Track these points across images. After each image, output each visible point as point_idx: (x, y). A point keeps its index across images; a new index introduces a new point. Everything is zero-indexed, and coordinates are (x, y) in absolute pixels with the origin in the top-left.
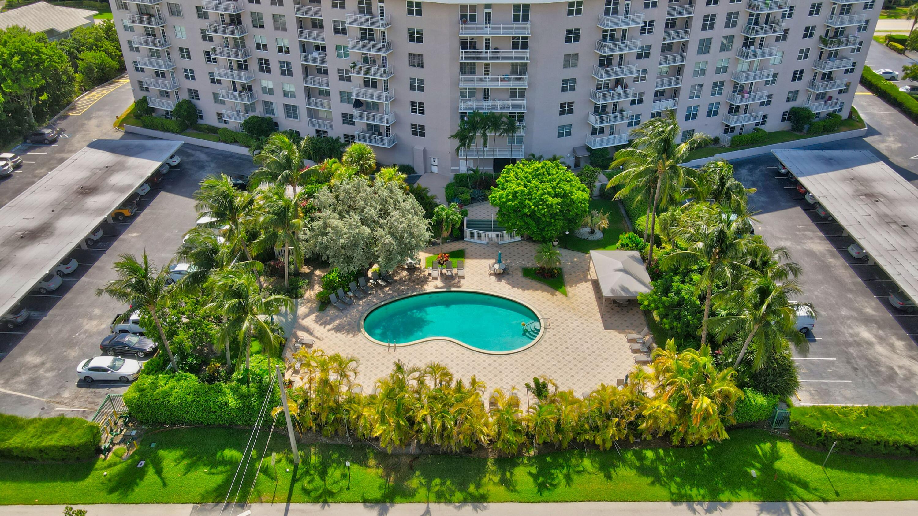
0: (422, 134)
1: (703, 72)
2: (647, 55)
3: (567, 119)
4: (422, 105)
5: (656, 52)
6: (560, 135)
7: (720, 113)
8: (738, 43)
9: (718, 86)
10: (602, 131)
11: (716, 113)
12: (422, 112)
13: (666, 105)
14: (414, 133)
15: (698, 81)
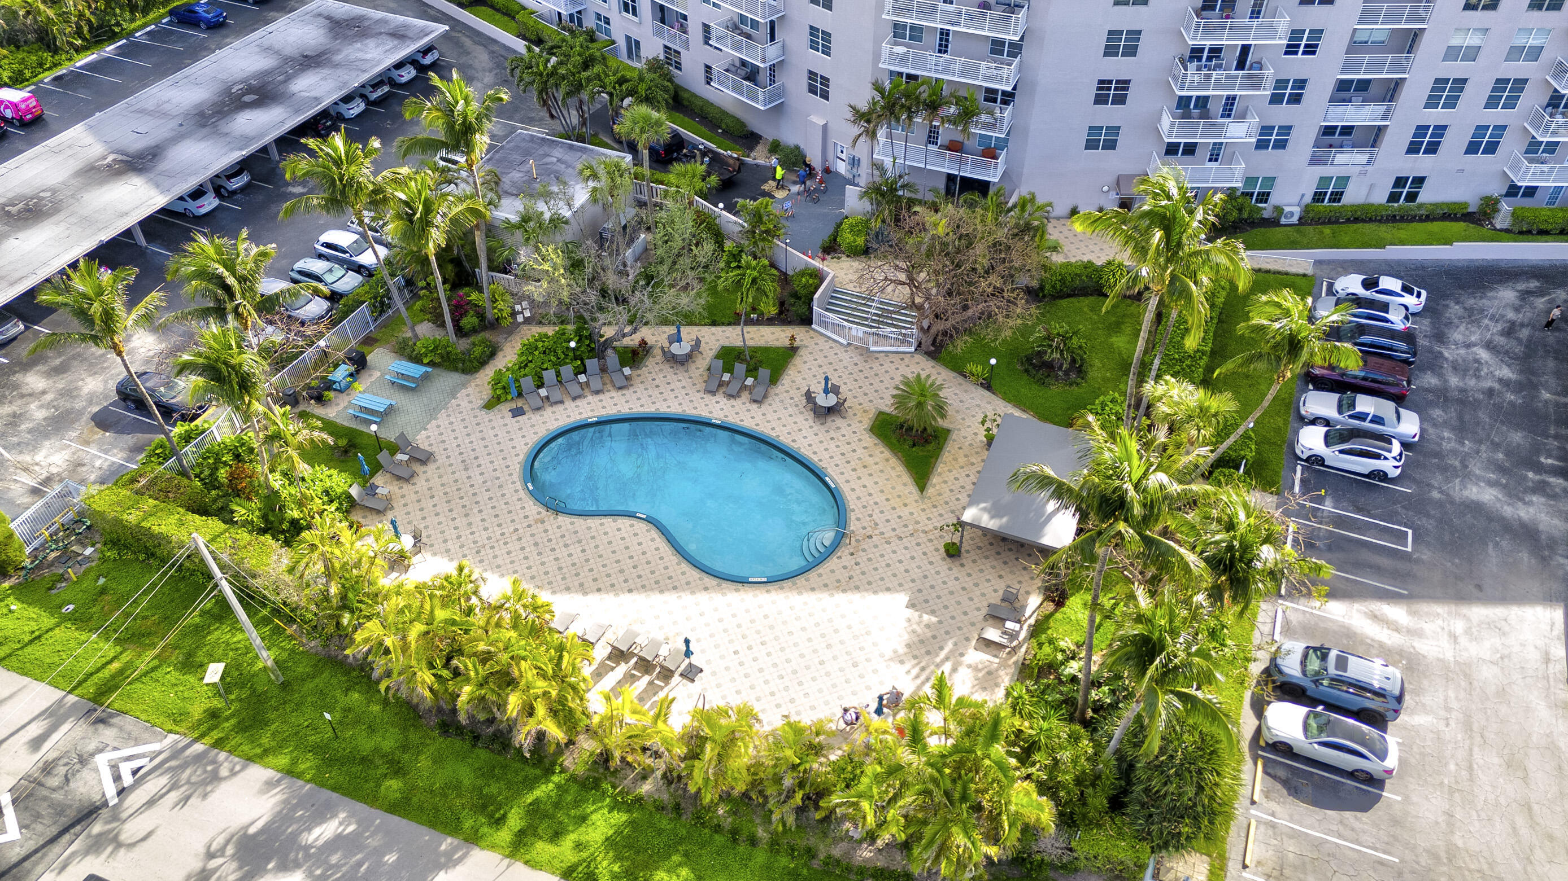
0: (825, 95)
1: (1472, 54)
3: (1108, 115)
4: (829, 36)
6: (1091, 145)
7: (1502, 150)
9: (1508, 89)
10: (1190, 149)
11: (1491, 148)
12: (827, 52)
13: (1360, 113)
14: (812, 89)
15: (1454, 70)
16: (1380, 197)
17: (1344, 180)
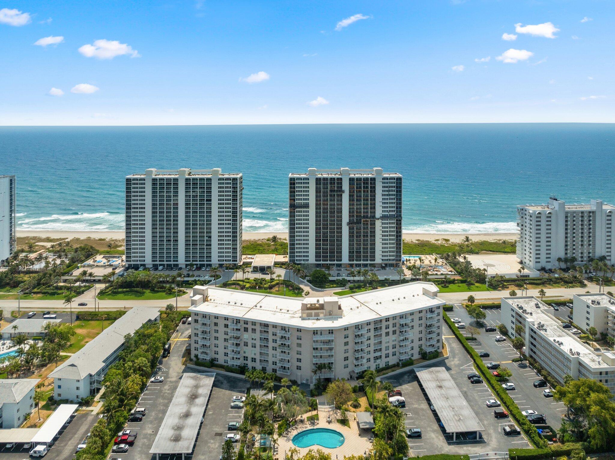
0: (300, 369)
1: (388, 342)
2: (370, 339)
3: (347, 362)
4: (300, 359)
5: (372, 338)
6: (345, 368)
7: (397, 354)
8: (398, 332)
9: (394, 347)
10: (358, 365)
11: (395, 355)
12: (300, 362)
13: (378, 354)
14: (297, 369)
15: (387, 345)
16: (384, 366)
17: (379, 364)
